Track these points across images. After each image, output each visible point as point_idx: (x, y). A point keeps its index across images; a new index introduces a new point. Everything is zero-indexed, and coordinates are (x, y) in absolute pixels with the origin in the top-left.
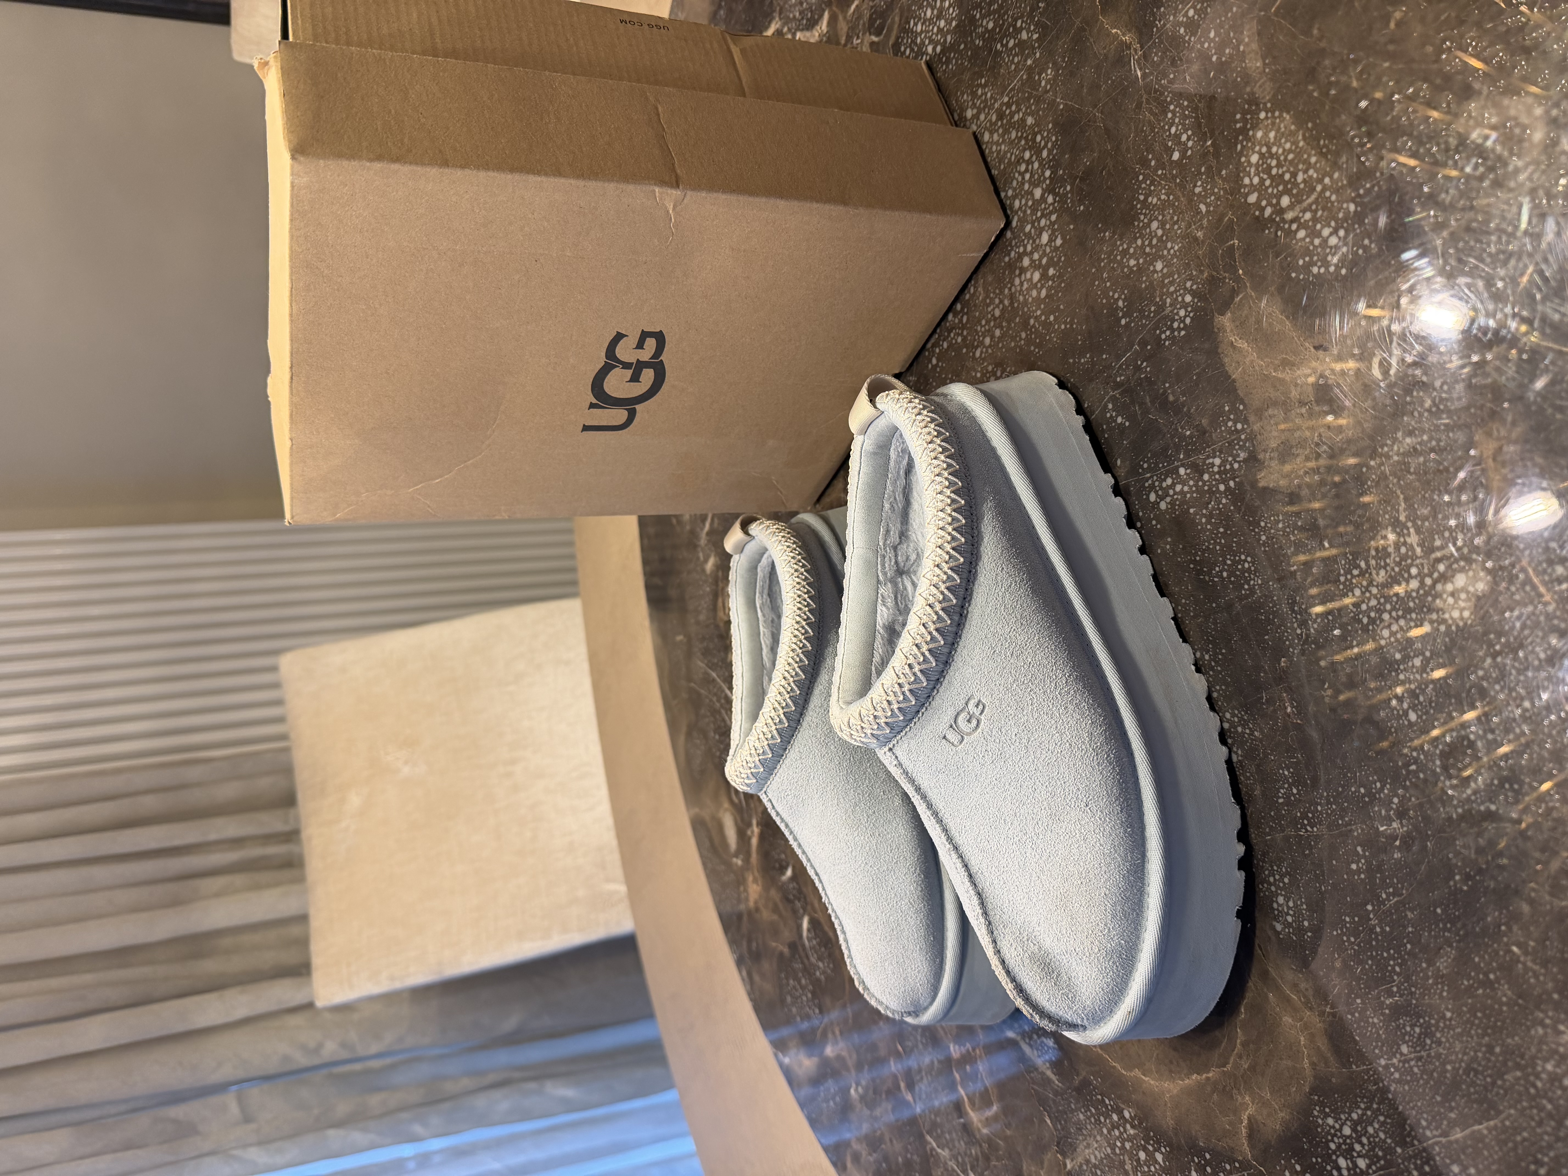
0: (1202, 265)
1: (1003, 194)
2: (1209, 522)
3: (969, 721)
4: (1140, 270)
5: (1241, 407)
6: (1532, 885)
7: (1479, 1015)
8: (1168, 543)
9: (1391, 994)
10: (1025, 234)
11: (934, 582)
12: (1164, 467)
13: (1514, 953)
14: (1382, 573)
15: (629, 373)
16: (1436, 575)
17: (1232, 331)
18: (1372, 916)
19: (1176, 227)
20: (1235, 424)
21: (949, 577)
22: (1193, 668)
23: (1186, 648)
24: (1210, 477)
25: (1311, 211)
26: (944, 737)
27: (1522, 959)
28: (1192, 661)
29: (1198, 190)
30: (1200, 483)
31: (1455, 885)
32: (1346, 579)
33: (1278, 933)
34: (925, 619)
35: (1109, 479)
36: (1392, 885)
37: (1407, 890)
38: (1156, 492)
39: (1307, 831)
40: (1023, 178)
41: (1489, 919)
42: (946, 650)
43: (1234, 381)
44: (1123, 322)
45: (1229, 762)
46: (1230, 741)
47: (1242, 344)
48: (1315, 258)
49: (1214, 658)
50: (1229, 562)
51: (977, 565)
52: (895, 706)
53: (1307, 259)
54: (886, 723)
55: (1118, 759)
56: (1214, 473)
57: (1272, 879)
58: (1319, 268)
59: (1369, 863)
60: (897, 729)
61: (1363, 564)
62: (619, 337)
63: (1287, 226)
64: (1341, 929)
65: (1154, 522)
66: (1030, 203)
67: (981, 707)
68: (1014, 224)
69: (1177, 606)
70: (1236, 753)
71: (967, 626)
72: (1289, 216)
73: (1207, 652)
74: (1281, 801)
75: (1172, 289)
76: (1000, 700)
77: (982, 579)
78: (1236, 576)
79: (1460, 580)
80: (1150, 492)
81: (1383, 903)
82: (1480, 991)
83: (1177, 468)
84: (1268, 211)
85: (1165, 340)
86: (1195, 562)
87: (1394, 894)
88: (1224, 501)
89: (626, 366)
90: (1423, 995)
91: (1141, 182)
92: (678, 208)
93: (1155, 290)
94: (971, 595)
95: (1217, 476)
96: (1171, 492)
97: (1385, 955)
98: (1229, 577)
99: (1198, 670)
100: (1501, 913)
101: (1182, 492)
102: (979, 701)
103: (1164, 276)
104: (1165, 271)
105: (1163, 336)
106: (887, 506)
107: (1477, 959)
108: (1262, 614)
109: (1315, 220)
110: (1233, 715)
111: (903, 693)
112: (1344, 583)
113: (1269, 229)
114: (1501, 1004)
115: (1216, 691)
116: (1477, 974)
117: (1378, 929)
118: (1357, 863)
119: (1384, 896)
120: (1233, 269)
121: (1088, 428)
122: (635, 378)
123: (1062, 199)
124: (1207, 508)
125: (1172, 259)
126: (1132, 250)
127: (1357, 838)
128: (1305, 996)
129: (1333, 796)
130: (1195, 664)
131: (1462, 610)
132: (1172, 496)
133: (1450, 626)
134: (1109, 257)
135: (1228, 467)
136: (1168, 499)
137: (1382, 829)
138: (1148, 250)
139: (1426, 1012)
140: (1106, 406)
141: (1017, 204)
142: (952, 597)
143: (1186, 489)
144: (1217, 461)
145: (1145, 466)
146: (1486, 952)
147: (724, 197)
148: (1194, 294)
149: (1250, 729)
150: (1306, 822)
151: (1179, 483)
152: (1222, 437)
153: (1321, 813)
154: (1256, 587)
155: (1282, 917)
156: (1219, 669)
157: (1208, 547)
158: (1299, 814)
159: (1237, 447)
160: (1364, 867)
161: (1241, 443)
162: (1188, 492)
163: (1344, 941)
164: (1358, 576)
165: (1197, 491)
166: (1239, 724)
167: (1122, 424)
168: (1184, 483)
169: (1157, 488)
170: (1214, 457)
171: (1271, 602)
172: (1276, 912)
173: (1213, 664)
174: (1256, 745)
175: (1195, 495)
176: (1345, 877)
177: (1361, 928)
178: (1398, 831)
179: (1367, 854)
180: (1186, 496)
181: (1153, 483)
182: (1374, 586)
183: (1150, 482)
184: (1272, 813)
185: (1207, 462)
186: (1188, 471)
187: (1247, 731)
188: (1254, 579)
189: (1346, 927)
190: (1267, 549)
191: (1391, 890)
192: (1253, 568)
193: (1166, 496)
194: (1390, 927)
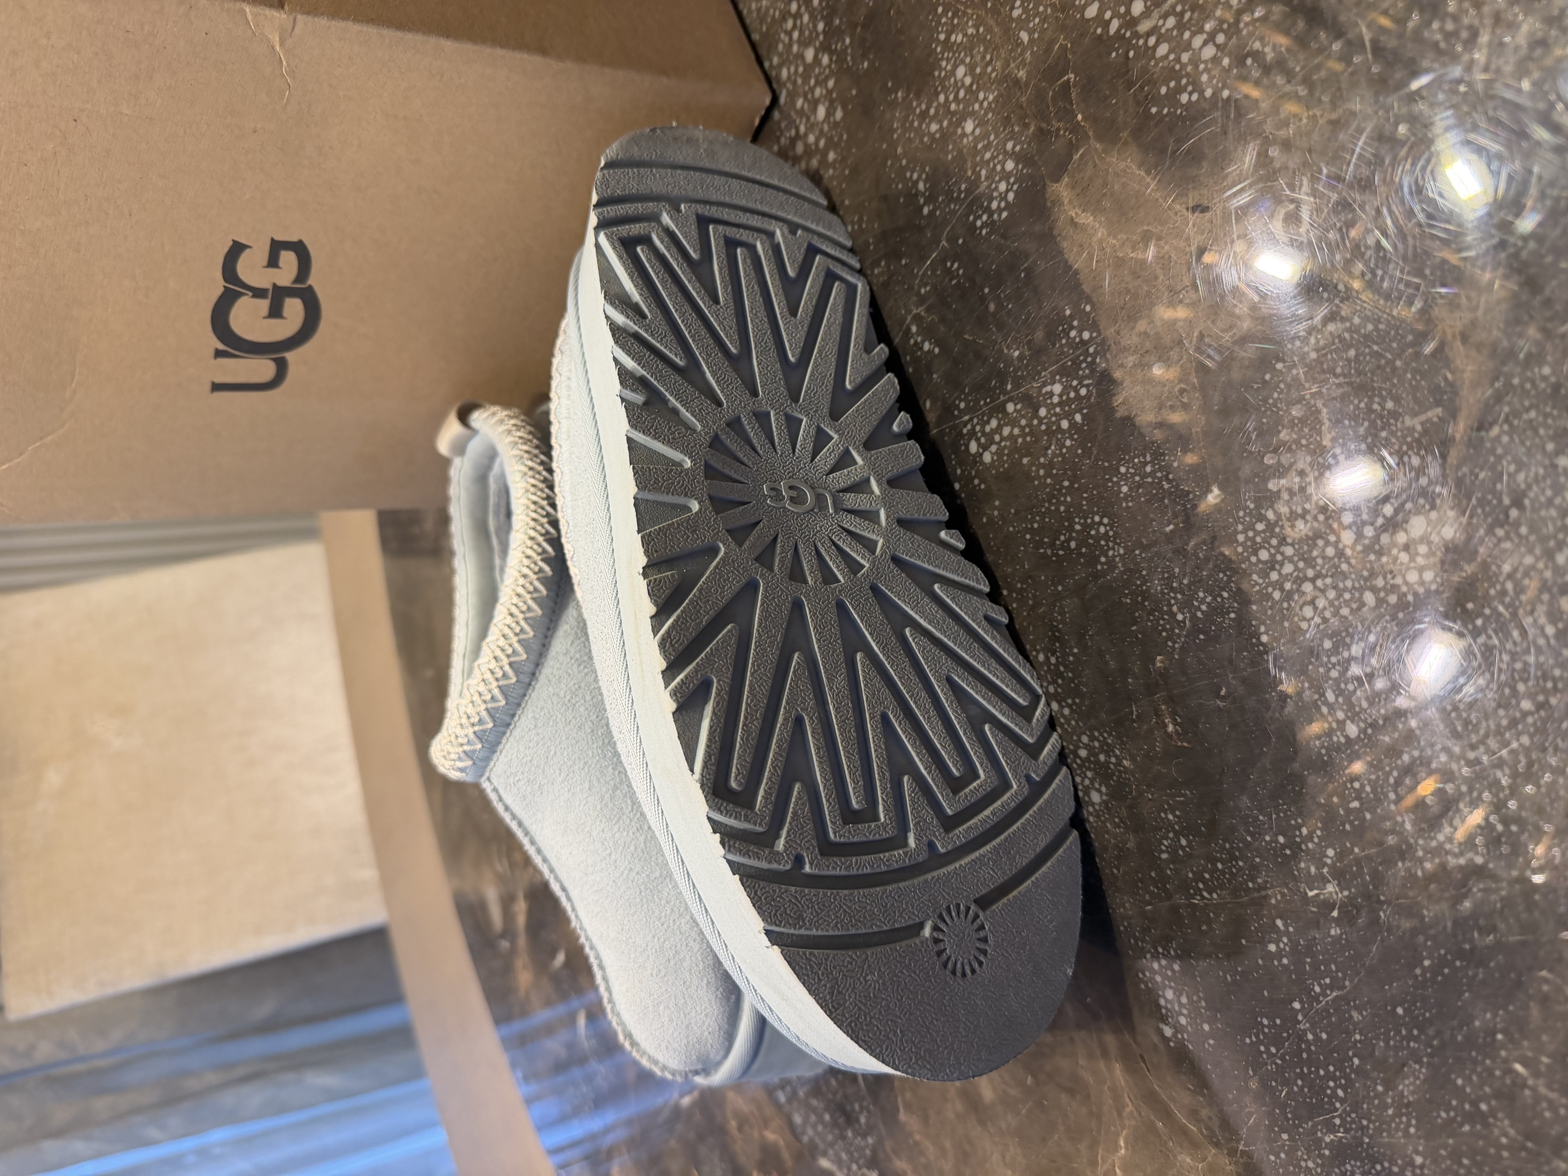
0: (1026, 116)
1: (767, 64)
2: (1049, 475)
4: (945, 136)
5: (1088, 308)
6: (1544, 973)
7: (1465, 1161)
8: (995, 508)
9: (1331, 1128)
10: (797, 112)
12: (986, 404)
13: (1517, 1073)
14: (1300, 524)
15: (264, 305)
16: (1380, 521)
17: (1071, 202)
18: (1300, 1017)
19: (989, 69)
20: (1080, 332)
24: (1048, 411)
25: (1175, 14)
27: (1530, 1082)
29: (1016, 13)
30: (1035, 422)
31: (1423, 974)
32: (1247, 538)
33: (1167, 1040)
36: (1328, 973)
37: (1351, 981)
38: (978, 440)
39: (1203, 898)
40: (791, 38)
41: (1477, 1023)
43: (1076, 273)
44: (926, 211)
47: (1086, 219)
48: (1184, 81)
49: (1063, 661)
50: (1078, 527)
53: (1172, 84)
56: (1054, 406)
57: (1155, 966)
58: (1190, 94)
59: (1294, 944)
61: (1271, 515)
62: (237, 249)
63: (1141, 42)
64: (1257, 1037)
65: (976, 482)
66: (801, 69)
68: (782, 100)
72: (1143, 27)
73: (1053, 653)
74: (1164, 856)
75: (988, 155)
78: (1088, 546)
79: (1418, 526)
80: (969, 440)
81: (1316, 999)
82: (1467, 1128)
83: (1005, 403)
84: (1115, 25)
85: (981, 228)
86: (1032, 531)
87: (1332, 987)
88: (1068, 443)
89: (259, 293)
90: (1379, 1130)
91: (941, 16)
92: (289, 42)
93: (965, 161)
95: (1058, 410)
96: (997, 438)
97: (1322, 1072)
98: (1079, 547)
100: (1495, 1015)
101: (1011, 436)
103: (977, 140)
104: (978, 131)
105: (979, 223)
107: (1460, 1082)
108: (1126, 596)
109: (1181, 26)
110: (1092, 738)
113: (1117, 50)
114: (1500, 1147)
115: (1068, 705)
116: (1462, 1102)
117: (1310, 1037)
118: (1277, 942)
119: (1317, 989)
120: (1068, 114)
122: (275, 312)
123: (839, 57)
124: (1045, 455)
125: (986, 114)
126: (932, 111)
127: (1275, 907)
128: (1208, 1128)
129: (1239, 849)
131: (1421, 570)
132: (999, 443)
133: (1405, 595)
134: (903, 125)
135: (1072, 395)
136: (994, 448)
137: (1311, 894)
138: (953, 107)
139: (1384, 1155)
140: (908, 329)
141: (784, 73)
143: (1016, 431)
144: (1057, 388)
145: (962, 405)
146: (1474, 1071)
147: (357, 27)
148: (1017, 157)
149: (1116, 756)
150: (1201, 886)
151: (1006, 425)
152: (1063, 353)
153: (1223, 872)
154: (1117, 559)
155: (1172, 1017)
156: (1070, 675)
157: (1048, 509)
158: (1190, 875)
159: (1084, 365)
160: (1287, 949)
161: (1089, 359)
162: (1019, 436)
163: (1262, 1053)
164: (1264, 531)
165: (1031, 434)
166: (1102, 751)
167: (930, 352)
168: (1014, 423)
169: (979, 435)
170: (1053, 383)
171: (1138, 579)
172: (1164, 1011)
173: (1062, 669)
174: (1126, 779)
175: (1028, 439)
176: (1260, 962)
177: (1285, 1035)
178: (1335, 897)
179: (1291, 929)
180: (1016, 442)
181: (974, 427)
182: (1288, 544)
183: (969, 427)
184: (1153, 874)
185: (1044, 391)
186: (1019, 407)
187: (1113, 760)
188: (1113, 549)
189: (1264, 1033)
190: (1130, 504)
191: (1328, 981)
192: (1111, 533)
193: (991, 444)
194: (1327, 1034)
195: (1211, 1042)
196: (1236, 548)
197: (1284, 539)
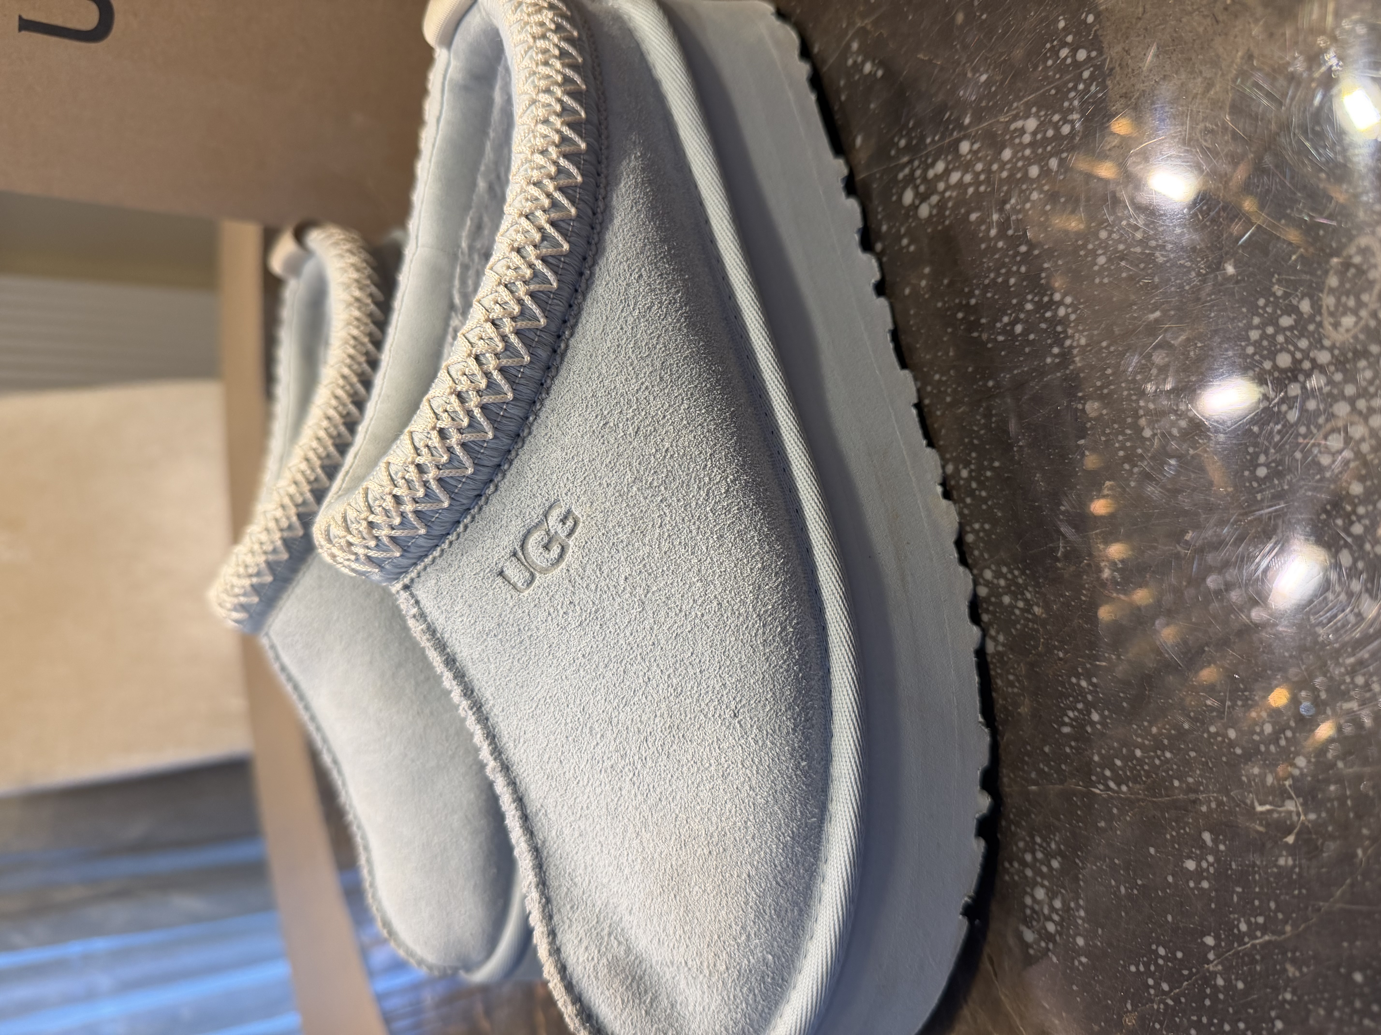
2: (1001, 236)
3: (547, 547)
5: (1091, 19)
8: (924, 277)
11: (507, 279)
12: (934, 142)
14: (1348, 321)
18: (1211, 956)
20: (1074, 51)
21: (536, 274)
22: (939, 489)
23: (931, 457)
24: (1015, 154)
26: (501, 573)
28: (939, 479)
30: (995, 167)
32: (1264, 336)
33: (1026, 946)
34: (481, 347)
35: (839, 167)
36: (1263, 911)
37: (1295, 926)
38: (916, 188)
39: (1108, 788)
42: (516, 412)
45: (980, 653)
46: (985, 618)
49: (977, 476)
50: (1029, 306)
51: (595, 263)
52: (408, 507)
54: (393, 539)
55: (800, 635)
56: (1023, 147)
57: (1028, 857)
59: (1222, 866)
60: (418, 552)
61: (1305, 306)
64: (1147, 966)
65: (905, 242)
67: (570, 523)
69: (925, 384)
70: (994, 639)
71: (563, 372)
73: (967, 464)
74: (1066, 730)
76: (605, 512)
77: (600, 290)
78: (1039, 331)
80: (904, 189)
81: (1240, 938)
83: (959, 141)
86: (967, 308)
87: (1264, 929)
88: (1034, 195)
94: (578, 316)
95: (1028, 152)
96: (941, 186)
98: (1026, 332)
99: (947, 495)
101: (960, 185)
102: (569, 512)
106: (482, 184)
110: (998, 574)
111: (425, 484)
112: (1257, 344)
115: (974, 531)
117: (1220, 982)
118: (1199, 860)
119: (1244, 927)
121: (816, 81)
124: (1001, 211)
127: (1205, 816)
129: (1169, 737)
130: (944, 484)
132: (942, 193)
135: (1050, 133)
136: (935, 199)
137: (1259, 809)
140: (848, 46)
142: (537, 311)
143: (968, 178)
144: (1031, 124)
145: (903, 143)
149: (1026, 601)
150: (1108, 773)
151: (955, 169)
152: (1046, 78)
153: (1141, 761)
154: (1075, 351)
155: (1038, 921)
156: (984, 494)
157: (994, 280)
158: (1096, 758)
159: (1072, 94)
160: (1212, 870)
161: (1081, 87)
162: (970, 185)
163: (1150, 987)
164: (1291, 328)
165: (988, 181)
166: (1008, 591)
167: (872, 75)
168: (967, 167)
169: (918, 181)
170: (1027, 117)
171: (1099, 379)
172: (1028, 912)
173: (974, 485)
174: (1033, 629)
175: (982, 189)
176: (1170, 879)
177: (1186, 972)
178: (1295, 818)
179: (1222, 847)
180: (965, 192)
181: (913, 172)
182: (1323, 347)
183: (907, 171)
184: (1047, 749)
185: (1013, 127)
186: (976, 146)
187: (1021, 604)
188: (1072, 337)
189: (1156, 965)
190: (1106, 280)
191: (1261, 920)
192: (1073, 317)
193: (932, 194)
194: (1245, 982)
195: (1084, 960)
196: (1244, 349)
197: (1320, 341)
